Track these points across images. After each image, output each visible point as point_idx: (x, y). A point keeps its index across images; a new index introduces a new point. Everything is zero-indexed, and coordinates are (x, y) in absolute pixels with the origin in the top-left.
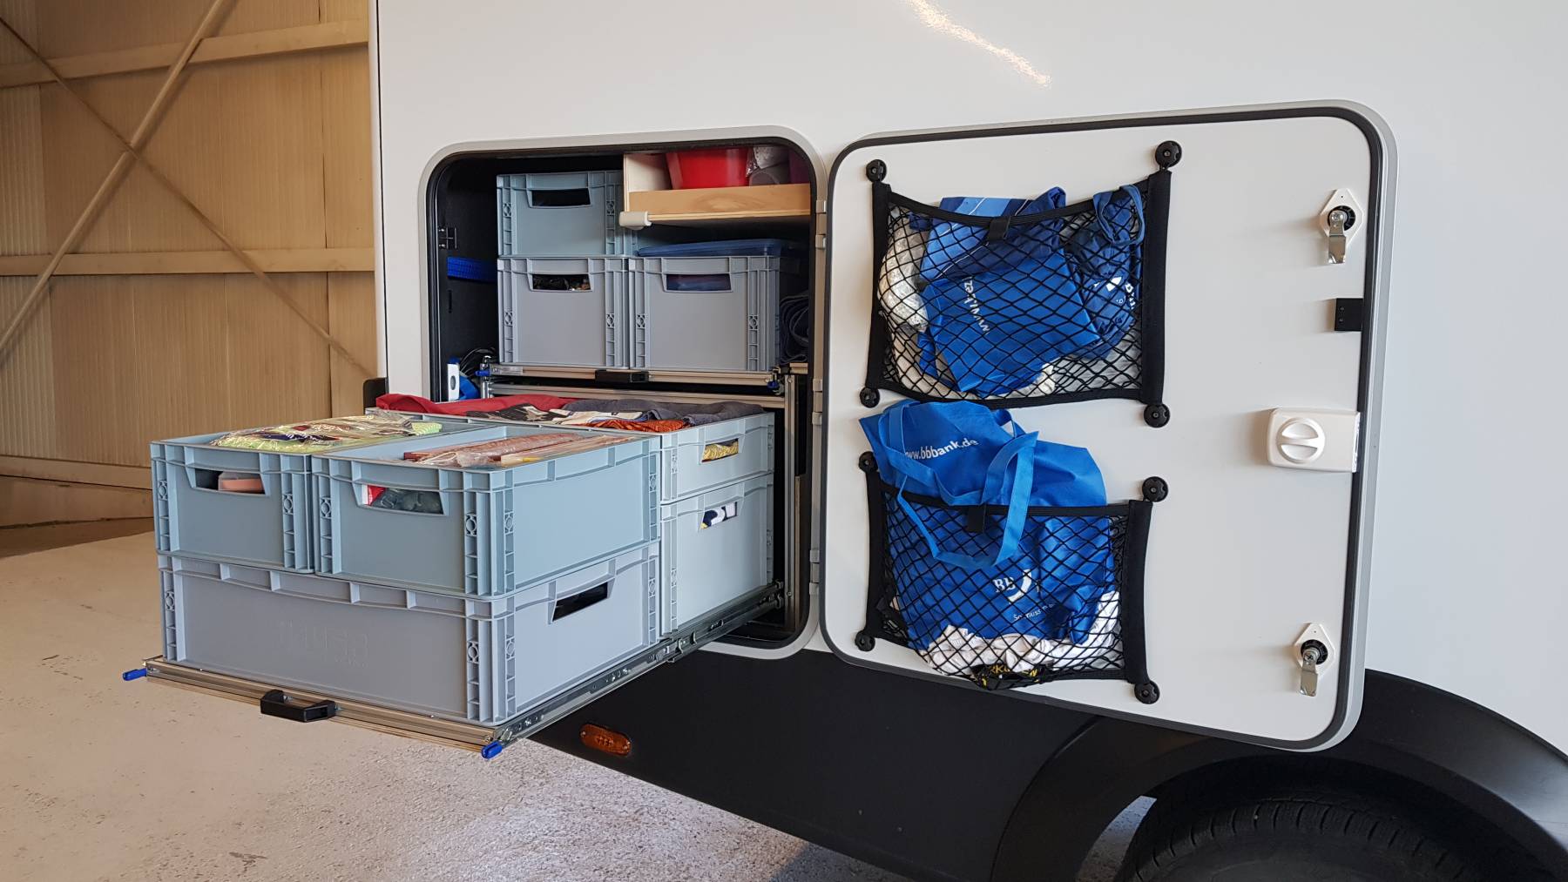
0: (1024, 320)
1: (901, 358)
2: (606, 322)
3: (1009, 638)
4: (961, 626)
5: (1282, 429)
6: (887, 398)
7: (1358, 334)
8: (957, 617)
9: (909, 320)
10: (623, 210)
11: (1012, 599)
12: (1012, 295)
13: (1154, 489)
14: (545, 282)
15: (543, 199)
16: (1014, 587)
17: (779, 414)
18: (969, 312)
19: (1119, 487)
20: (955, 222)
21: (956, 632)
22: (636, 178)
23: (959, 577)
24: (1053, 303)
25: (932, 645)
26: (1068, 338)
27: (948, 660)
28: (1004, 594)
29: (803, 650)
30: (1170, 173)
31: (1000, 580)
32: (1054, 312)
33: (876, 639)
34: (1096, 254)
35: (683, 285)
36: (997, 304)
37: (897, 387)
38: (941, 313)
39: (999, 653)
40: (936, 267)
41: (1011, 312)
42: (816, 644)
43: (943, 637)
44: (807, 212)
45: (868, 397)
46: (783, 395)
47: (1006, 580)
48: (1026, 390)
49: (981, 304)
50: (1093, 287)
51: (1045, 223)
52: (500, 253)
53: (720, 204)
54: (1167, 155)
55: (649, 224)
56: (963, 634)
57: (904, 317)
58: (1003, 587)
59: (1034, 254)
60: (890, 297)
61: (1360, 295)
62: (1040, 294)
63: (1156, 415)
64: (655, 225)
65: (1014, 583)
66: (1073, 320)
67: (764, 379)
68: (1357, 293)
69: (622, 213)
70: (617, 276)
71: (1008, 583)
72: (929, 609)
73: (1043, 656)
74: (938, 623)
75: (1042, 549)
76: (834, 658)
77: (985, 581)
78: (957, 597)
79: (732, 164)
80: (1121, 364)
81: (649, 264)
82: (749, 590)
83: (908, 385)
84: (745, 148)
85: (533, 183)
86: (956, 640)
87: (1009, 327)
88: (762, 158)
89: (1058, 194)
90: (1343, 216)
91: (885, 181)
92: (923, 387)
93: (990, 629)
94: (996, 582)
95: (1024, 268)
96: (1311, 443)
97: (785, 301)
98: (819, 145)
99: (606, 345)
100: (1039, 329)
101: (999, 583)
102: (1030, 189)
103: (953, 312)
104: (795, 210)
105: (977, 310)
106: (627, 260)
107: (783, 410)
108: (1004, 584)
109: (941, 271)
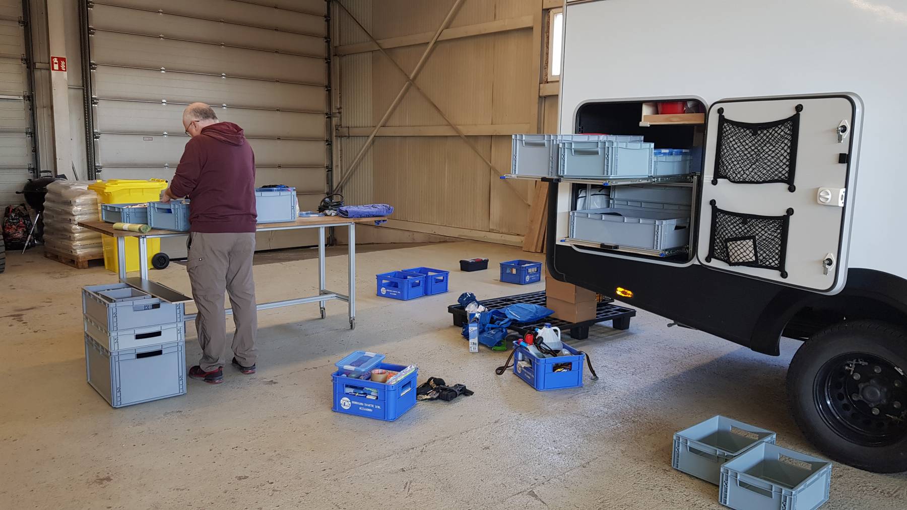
5: (821, 192)
7: (846, 164)
10: (641, 122)
13: (790, 212)
19: (780, 211)
22: (646, 111)
29: (692, 264)
42: (697, 263)
44: (703, 122)
45: (714, 182)
54: (799, 108)
61: (847, 153)
63: (792, 189)
64: (651, 125)
76: (702, 266)
79: (679, 106)
80: (784, 172)
84: (684, 102)
88: (689, 105)
90: (843, 129)
91: (723, 114)
96: (827, 197)
104: (700, 122)
107: (692, 187)
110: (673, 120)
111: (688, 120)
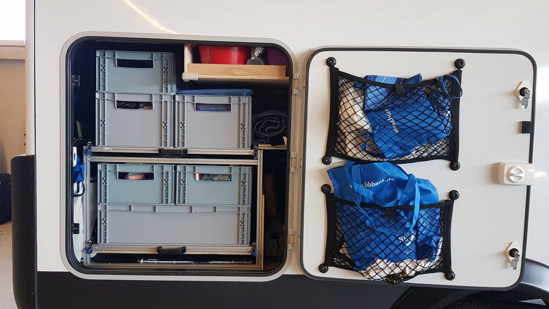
0: (416, 128)
1: (350, 144)
2: (163, 125)
3: (407, 262)
4: (385, 259)
5: (510, 169)
6: (336, 161)
8: (383, 255)
9: (364, 127)
11: (407, 245)
12: (410, 117)
14: (123, 105)
15: (122, 63)
16: (408, 240)
18: (391, 124)
20: (378, 86)
21: (382, 262)
23: (383, 237)
24: (429, 121)
25: (368, 268)
26: (435, 135)
27: (377, 274)
28: (403, 243)
29: (283, 275)
30: (462, 71)
31: (402, 238)
32: (430, 125)
33: (329, 267)
34: (442, 102)
35: (202, 109)
36: (404, 121)
37: (344, 156)
38: (378, 124)
39: (402, 268)
40: (374, 104)
41: (410, 124)
42: (294, 272)
43: (375, 264)
46: (257, 159)
47: (404, 237)
49: (396, 121)
50: (443, 115)
51: (419, 88)
52: (97, 90)
53: (237, 72)
55: (197, 79)
56: (386, 262)
58: (403, 240)
59: (419, 101)
61: (530, 120)
62: (422, 117)
65: (408, 238)
66: (438, 128)
68: (529, 120)
69: (183, 73)
70: (169, 103)
71: (405, 238)
72: (369, 252)
73: (422, 267)
74: (373, 259)
75: (419, 223)
77: (395, 238)
78: (382, 246)
81: (188, 98)
84: (250, 47)
85: (120, 55)
86: (382, 265)
87: (409, 130)
91: (336, 66)
92: (359, 156)
93: (397, 259)
94: (399, 238)
95: (415, 106)
98: (295, 45)
99: (162, 137)
100: (422, 131)
101: (401, 239)
103: (384, 123)
105: (394, 123)
106: (174, 96)
108: (403, 239)
109: (376, 106)
110: (234, 73)
111: (258, 75)
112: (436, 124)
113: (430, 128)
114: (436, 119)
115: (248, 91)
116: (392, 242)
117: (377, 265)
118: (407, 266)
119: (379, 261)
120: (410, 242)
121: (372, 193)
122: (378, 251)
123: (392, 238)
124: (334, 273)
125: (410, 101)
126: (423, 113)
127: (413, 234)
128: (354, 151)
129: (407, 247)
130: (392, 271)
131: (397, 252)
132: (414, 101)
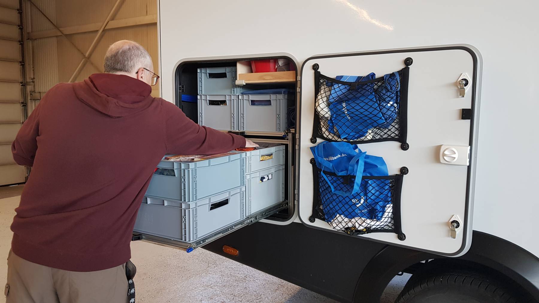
0: (361, 116)
1: (323, 128)
2: (232, 116)
3: (357, 219)
4: (341, 214)
5: (445, 151)
6: (319, 140)
7: (469, 121)
8: (340, 212)
9: (325, 116)
10: (237, 80)
11: (358, 206)
12: (358, 108)
13: (404, 171)
14: (212, 103)
15: (212, 76)
16: (358, 202)
17: (287, 146)
18: (344, 113)
19: (393, 170)
20: (340, 84)
21: (340, 217)
22: (241, 69)
23: (341, 199)
24: (371, 110)
25: (332, 221)
26: (375, 121)
27: (337, 225)
28: (355, 204)
29: (293, 222)
30: (409, 68)
31: (354, 200)
32: (371, 113)
33: (316, 219)
34: (384, 94)
35: (256, 104)
36: (353, 110)
37: (322, 137)
38: (335, 113)
39: (353, 223)
40: (333, 98)
41: (357, 113)
42: (297, 221)
44: (295, 80)
45: (313, 140)
46: (288, 139)
47: (356, 200)
48: (363, 138)
49: (348, 110)
50: (383, 105)
51: (368, 84)
52: (198, 93)
54: (408, 62)
55: (245, 84)
56: (342, 217)
57: (323, 114)
58: (355, 202)
59: (365, 94)
60: (319, 108)
61: (470, 108)
62: (366, 107)
63: (405, 147)
64: (246, 84)
65: (358, 201)
66: (377, 116)
67: (282, 134)
68: (469, 107)
69: (236, 81)
70: (235, 101)
71: (356, 201)
72: (331, 209)
73: (367, 224)
74: (334, 213)
75: (367, 190)
76: (302, 225)
77: (349, 200)
78: (340, 205)
79: (272, 65)
80: (393, 130)
81: (245, 97)
82: (277, 203)
83: (326, 136)
84: (275, 59)
85: (209, 71)
86: (340, 219)
87: (356, 118)
88: (281, 63)
89: (373, 75)
90: (464, 82)
91: (318, 70)
92: (330, 137)
93: (351, 216)
94: (352, 200)
95: (362, 99)
96: (453, 156)
97: (289, 109)
98: (298, 59)
99: (232, 123)
100: (366, 118)
101: (353, 201)
102: (364, 73)
103: (339, 113)
104: (291, 80)
105: (346, 112)
106: (238, 96)
107: (288, 144)
108: (355, 201)
109: (335, 100)
110: (266, 79)
111: (280, 79)
112: (375, 112)
113: (371, 116)
114: (375, 109)
115: (283, 90)
116: (347, 203)
117: (337, 218)
118: (356, 221)
119: (338, 215)
120: (360, 204)
121: (331, 165)
122: (337, 208)
123: (347, 200)
124: (319, 224)
125: (359, 95)
126: (367, 104)
127: (362, 198)
128: (327, 133)
129: (358, 207)
130: (347, 224)
131: (350, 210)
132: (361, 95)
